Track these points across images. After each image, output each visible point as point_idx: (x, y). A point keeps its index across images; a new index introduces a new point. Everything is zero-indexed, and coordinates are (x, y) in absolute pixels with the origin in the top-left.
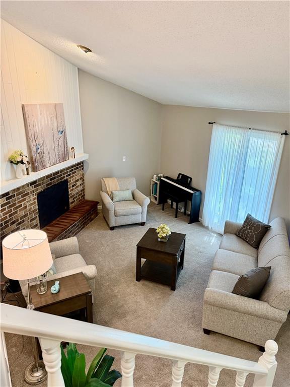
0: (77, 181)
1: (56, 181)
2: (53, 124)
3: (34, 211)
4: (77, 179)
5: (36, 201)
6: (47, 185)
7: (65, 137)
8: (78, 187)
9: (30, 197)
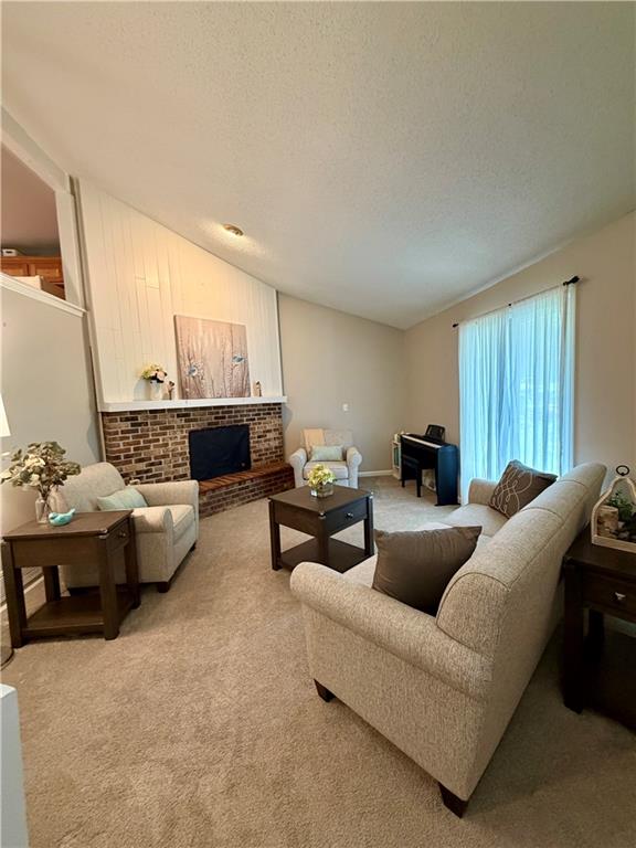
0: (269, 431)
1: (226, 422)
2: (224, 346)
3: (181, 454)
4: (268, 428)
5: (187, 441)
6: (209, 424)
7: (246, 366)
8: (269, 440)
9: (175, 432)
